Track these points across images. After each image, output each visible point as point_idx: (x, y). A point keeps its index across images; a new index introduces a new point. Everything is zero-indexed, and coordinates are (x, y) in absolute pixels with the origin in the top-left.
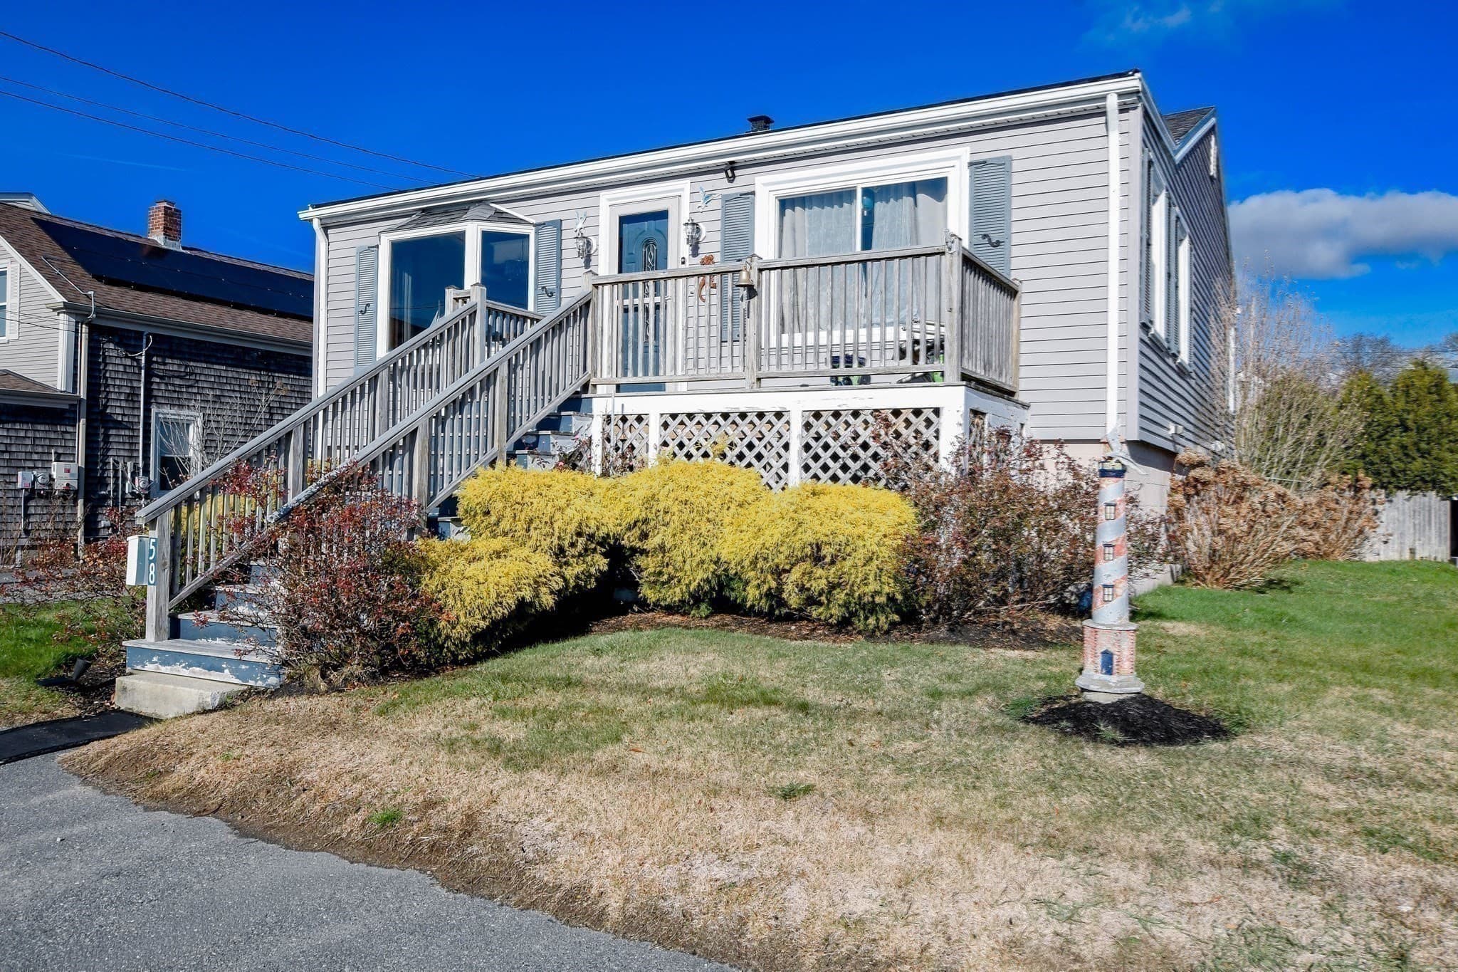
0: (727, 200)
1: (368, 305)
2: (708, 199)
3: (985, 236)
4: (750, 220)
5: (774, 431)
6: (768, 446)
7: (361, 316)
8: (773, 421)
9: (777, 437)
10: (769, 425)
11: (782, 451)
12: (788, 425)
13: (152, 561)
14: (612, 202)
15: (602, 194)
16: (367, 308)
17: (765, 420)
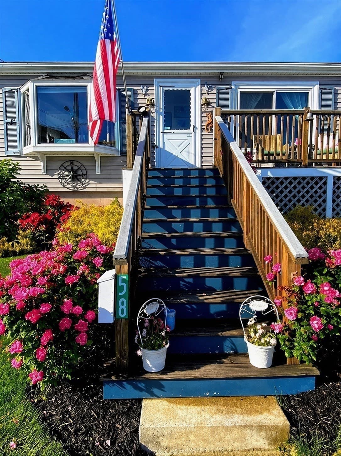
2: (209, 88)
5: (319, 185)
6: (316, 192)
7: (9, 125)
8: (318, 181)
9: (320, 188)
10: (316, 183)
11: (322, 195)
12: (325, 183)
13: (122, 297)
14: (159, 84)
15: (155, 79)
16: (13, 121)
17: (315, 181)
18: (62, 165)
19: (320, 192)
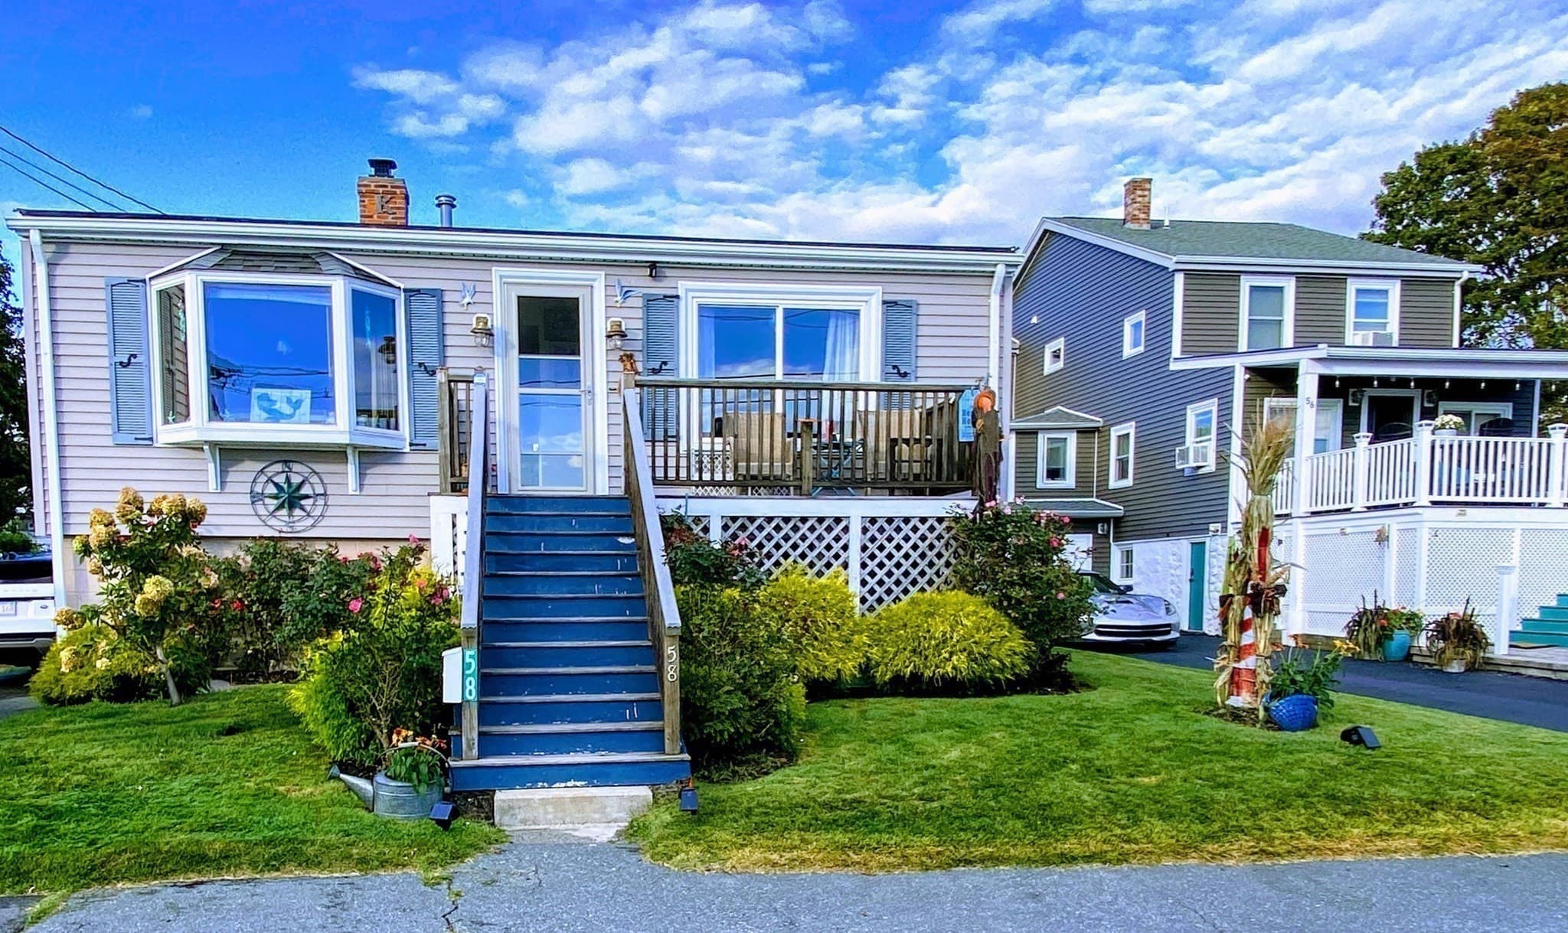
0: (650, 301)
1: (135, 356)
2: (626, 295)
3: (895, 367)
4: (674, 324)
5: (834, 534)
6: (829, 547)
7: (120, 369)
8: (833, 525)
9: (837, 539)
10: (829, 529)
11: (841, 552)
12: (846, 529)
13: (470, 675)
14: (504, 280)
15: (494, 269)
16: (133, 360)
17: (825, 524)
18: (262, 471)
19: (837, 547)
